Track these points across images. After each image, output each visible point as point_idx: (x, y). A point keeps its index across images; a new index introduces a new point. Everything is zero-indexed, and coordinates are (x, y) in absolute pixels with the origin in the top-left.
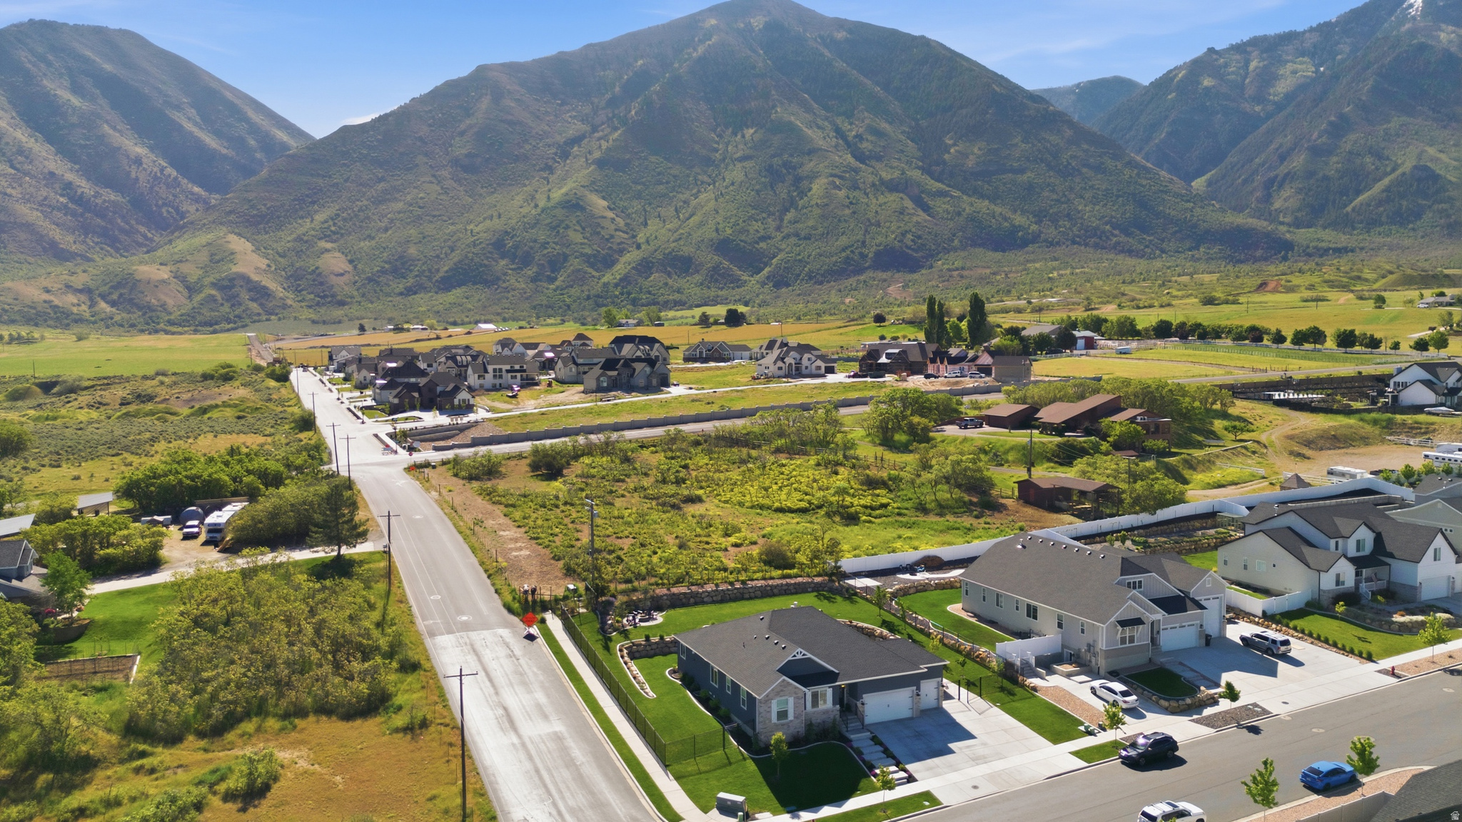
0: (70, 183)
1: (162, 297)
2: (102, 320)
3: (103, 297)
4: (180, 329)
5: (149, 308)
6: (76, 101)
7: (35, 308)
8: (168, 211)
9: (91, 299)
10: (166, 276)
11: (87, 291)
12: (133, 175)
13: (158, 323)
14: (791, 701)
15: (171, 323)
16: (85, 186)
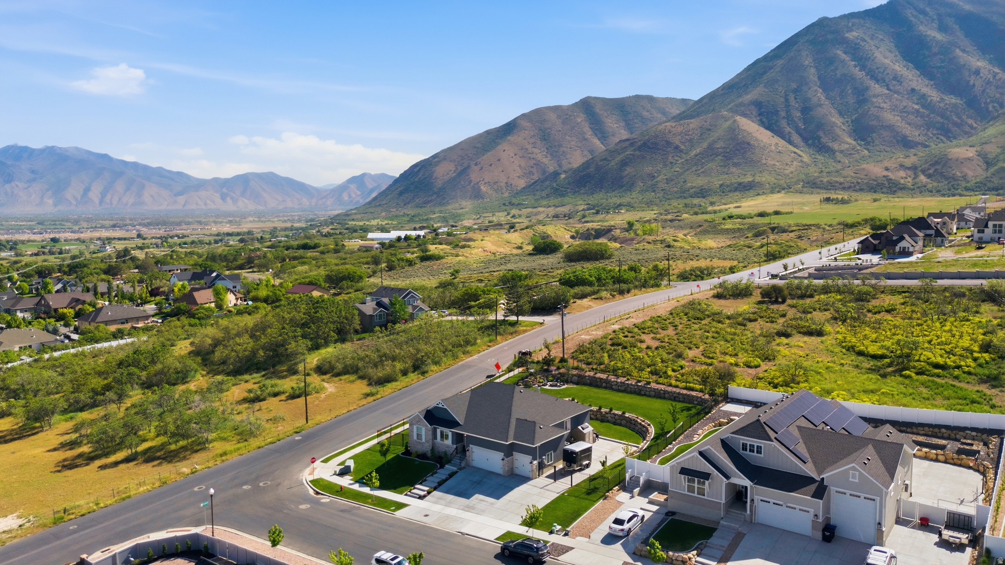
0: (924, 95)
1: (965, 170)
2: (918, 188)
3: (923, 172)
4: (972, 193)
5: (954, 179)
6: (939, 36)
7: (876, 181)
8: (994, 107)
9: (915, 174)
10: (971, 155)
11: (914, 168)
12: (971, 83)
13: (957, 189)
15: (967, 189)
16: (934, 95)
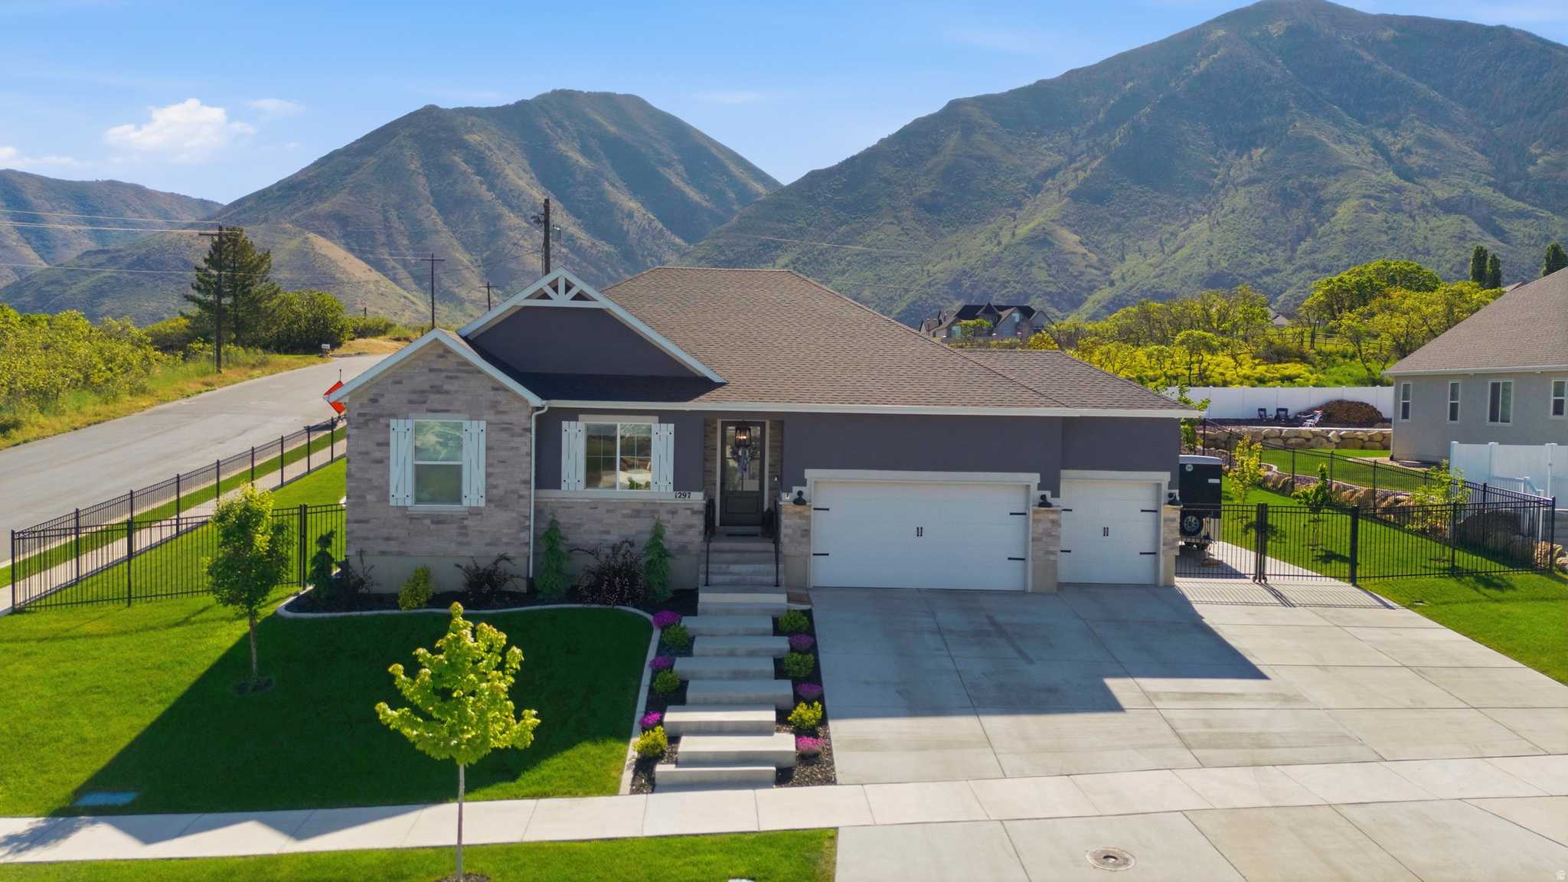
0: (572, 236)
6: (583, 161)
8: (651, 261)
12: (625, 228)
14: (474, 437)
